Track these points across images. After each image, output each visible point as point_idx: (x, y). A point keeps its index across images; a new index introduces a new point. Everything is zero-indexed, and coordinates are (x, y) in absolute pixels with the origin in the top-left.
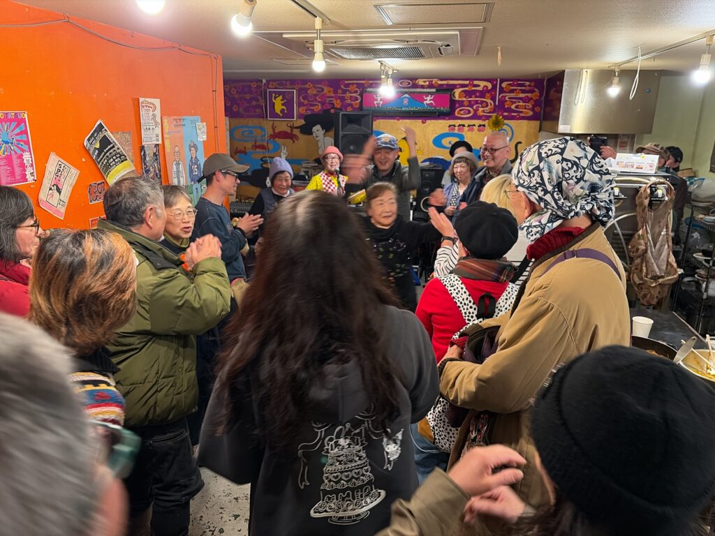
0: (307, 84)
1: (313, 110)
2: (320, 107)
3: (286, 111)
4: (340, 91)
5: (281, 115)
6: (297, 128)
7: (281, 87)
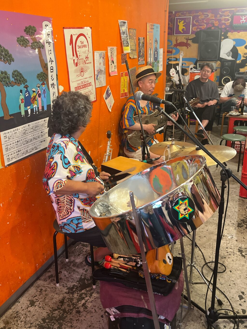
0: (199, 12)
1: (201, 28)
2: (205, 26)
3: (185, 30)
4: (219, 16)
5: (182, 32)
6: (190, 39)
7: (183, 15)
